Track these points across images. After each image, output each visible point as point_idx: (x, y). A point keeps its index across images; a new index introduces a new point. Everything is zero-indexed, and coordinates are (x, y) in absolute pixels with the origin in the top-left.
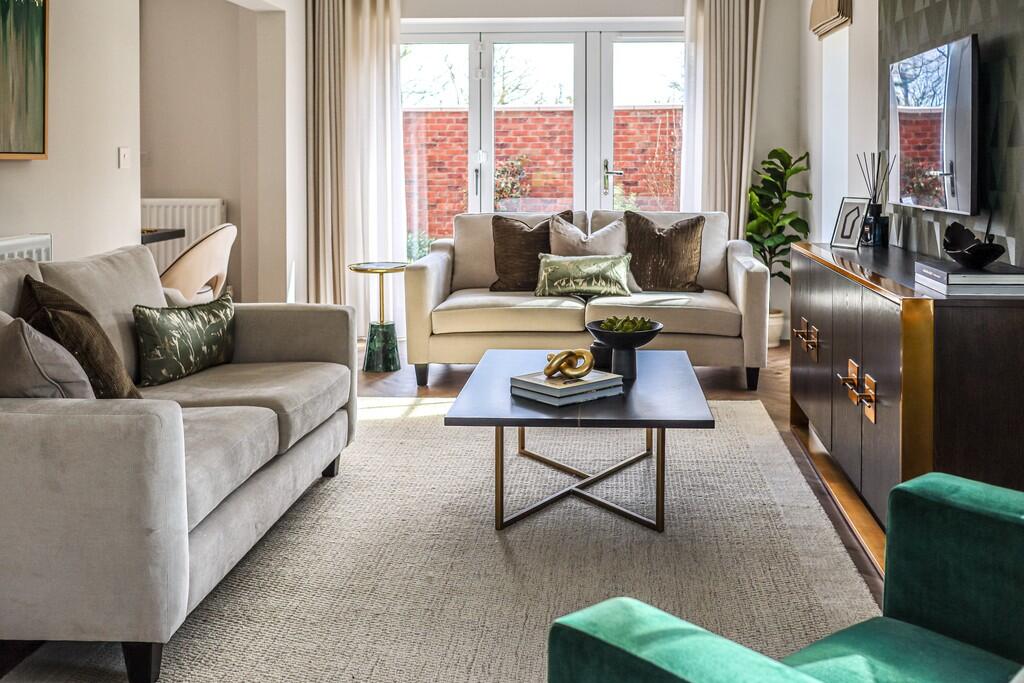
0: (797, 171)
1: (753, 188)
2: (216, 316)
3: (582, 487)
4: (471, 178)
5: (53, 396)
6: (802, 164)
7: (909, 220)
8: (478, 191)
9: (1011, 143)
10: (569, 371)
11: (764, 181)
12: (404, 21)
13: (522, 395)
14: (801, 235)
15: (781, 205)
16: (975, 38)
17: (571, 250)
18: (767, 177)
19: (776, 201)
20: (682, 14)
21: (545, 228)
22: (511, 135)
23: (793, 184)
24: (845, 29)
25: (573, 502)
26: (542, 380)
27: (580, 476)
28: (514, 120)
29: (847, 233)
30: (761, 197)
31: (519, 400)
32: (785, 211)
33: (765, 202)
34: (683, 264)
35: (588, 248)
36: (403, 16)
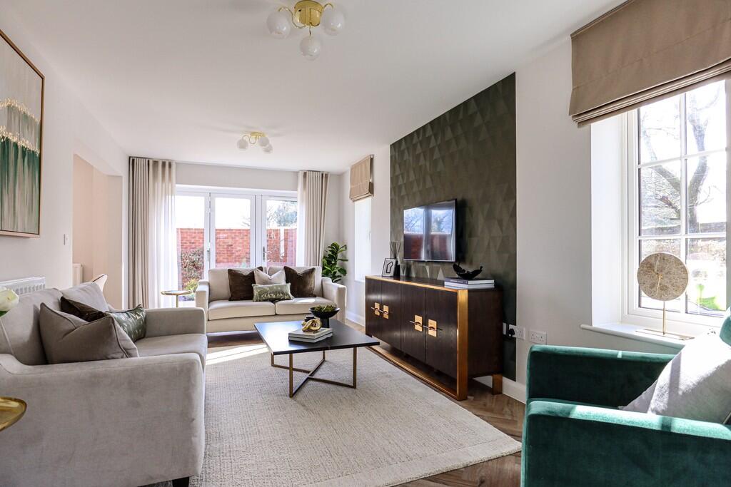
0: (341, 251)
1: (325, 257)
2: (139, 315)
3: (310, 375)
4: (205, 253)
5: (122, 357)
6: (344, 248)
7: (410, 266)
8: (209, 260)
9: (470, 236)
10: (313, 328)
11: (329, 255)
12: (177, 185)
13: (293, 340)
14: (342, 275)
15: (335, 264)
16: (456, 200)
17: (265, 283)
18: (330, 253)
19: (333, 262)
20: (297, 190)
21: (252, 274)
22: (197, 239)
23: (339, 256)
24: (370, 199)
25: (311, 382)
26: (301, 333)
27: (308, 372)
28: (198, 233)
29: (388, 271)
30: (327, 260)
31: (292, 342)
32: (337, 266)
33: (329, 263)
34: (308, 287)
35: (272, 281)
36: (177, 183)
